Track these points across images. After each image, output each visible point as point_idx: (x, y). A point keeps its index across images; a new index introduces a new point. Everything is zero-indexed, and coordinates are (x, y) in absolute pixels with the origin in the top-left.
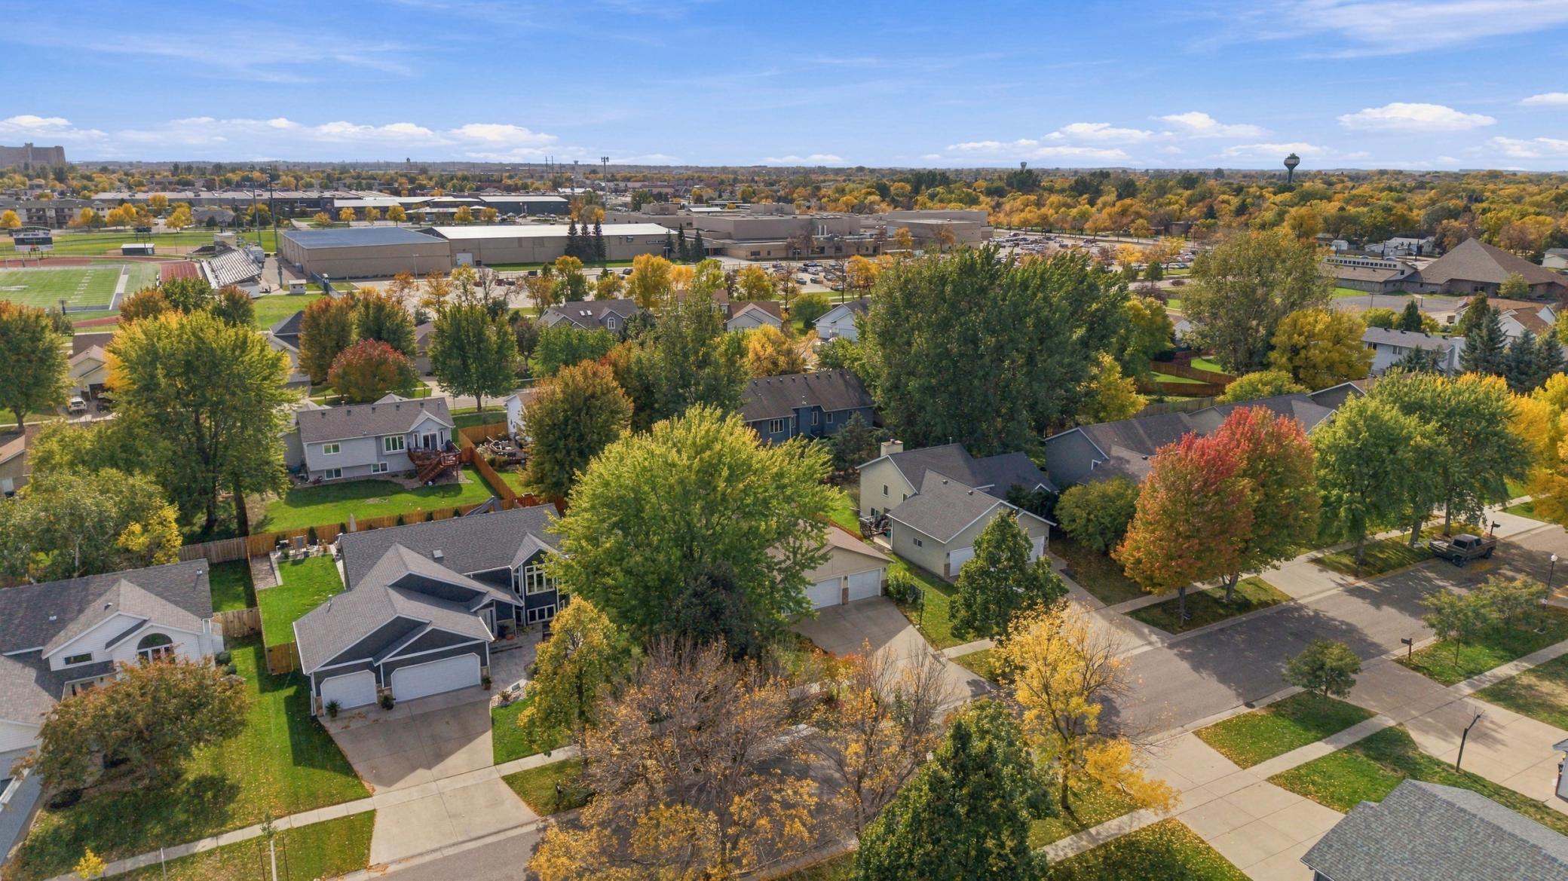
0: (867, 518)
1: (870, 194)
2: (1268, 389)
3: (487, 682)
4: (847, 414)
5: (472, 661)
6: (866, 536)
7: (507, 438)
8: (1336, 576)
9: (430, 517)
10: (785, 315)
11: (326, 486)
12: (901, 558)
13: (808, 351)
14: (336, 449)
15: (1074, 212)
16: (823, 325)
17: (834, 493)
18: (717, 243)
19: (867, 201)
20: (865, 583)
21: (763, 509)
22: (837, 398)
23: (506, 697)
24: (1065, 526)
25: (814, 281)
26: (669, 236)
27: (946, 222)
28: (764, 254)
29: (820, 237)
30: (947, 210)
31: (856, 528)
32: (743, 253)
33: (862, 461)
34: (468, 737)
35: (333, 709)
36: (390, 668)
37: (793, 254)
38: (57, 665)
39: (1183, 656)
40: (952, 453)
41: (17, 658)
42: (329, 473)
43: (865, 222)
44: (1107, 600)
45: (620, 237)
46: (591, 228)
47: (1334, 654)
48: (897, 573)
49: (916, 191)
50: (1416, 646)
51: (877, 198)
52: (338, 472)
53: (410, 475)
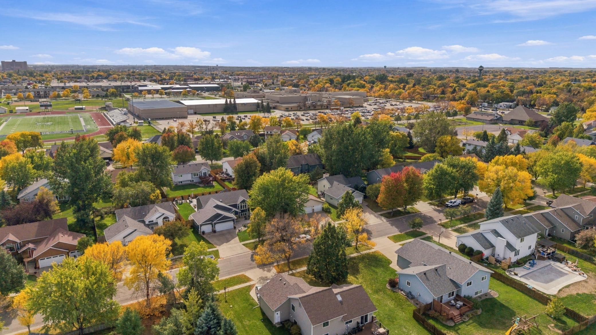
0: (319, 193)
1: (326, 83)
2: (432, 158)
3: (235, 228)
4: (315, 166)
5: (231, 223)
6: (319, 198)
7: (223, 173)
8: (433, 207)
9: (210, 193)
10: (298, 134)
11: (180, 186)
12: (328, 203)
13: (304, 146)
14: (181, 176)
15: (397, 92)
16: (309, 137)
17: (310, 186)
18: (274, 105)
19: (325, 86)
20: (318, 207)
21: (295, 189)
22: (312, 161)
23: (239, 230)
24: (368, 195)
25: (307, 120)
26: (258, 103)
27: (351, 97)
28: (290, 109)
29: (309, 103)
30: (353, 91)
31: (317, 195)
32: (283, 109)
33: (319, 179)
34: (233, 238)
35: (203, 233)
36: (215, 224)
37: (299, 109)
38: (147, 223)
39: (390, 223)
40: (341, 177)
41: (139, 221)
42: (179, 182)
43: (324, 96)
44: (376, 212)
45: (242, 104)
46: (232, 100)
47: (417, 220)
48: (326, 206)
49: (343, 81)
50: (442, 222)
51: (329, 85)
52: (181, 182)
53: (199, 183)
